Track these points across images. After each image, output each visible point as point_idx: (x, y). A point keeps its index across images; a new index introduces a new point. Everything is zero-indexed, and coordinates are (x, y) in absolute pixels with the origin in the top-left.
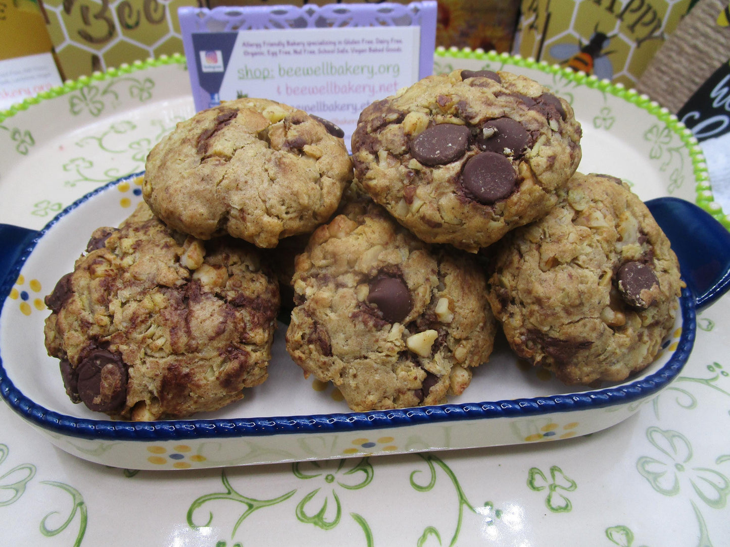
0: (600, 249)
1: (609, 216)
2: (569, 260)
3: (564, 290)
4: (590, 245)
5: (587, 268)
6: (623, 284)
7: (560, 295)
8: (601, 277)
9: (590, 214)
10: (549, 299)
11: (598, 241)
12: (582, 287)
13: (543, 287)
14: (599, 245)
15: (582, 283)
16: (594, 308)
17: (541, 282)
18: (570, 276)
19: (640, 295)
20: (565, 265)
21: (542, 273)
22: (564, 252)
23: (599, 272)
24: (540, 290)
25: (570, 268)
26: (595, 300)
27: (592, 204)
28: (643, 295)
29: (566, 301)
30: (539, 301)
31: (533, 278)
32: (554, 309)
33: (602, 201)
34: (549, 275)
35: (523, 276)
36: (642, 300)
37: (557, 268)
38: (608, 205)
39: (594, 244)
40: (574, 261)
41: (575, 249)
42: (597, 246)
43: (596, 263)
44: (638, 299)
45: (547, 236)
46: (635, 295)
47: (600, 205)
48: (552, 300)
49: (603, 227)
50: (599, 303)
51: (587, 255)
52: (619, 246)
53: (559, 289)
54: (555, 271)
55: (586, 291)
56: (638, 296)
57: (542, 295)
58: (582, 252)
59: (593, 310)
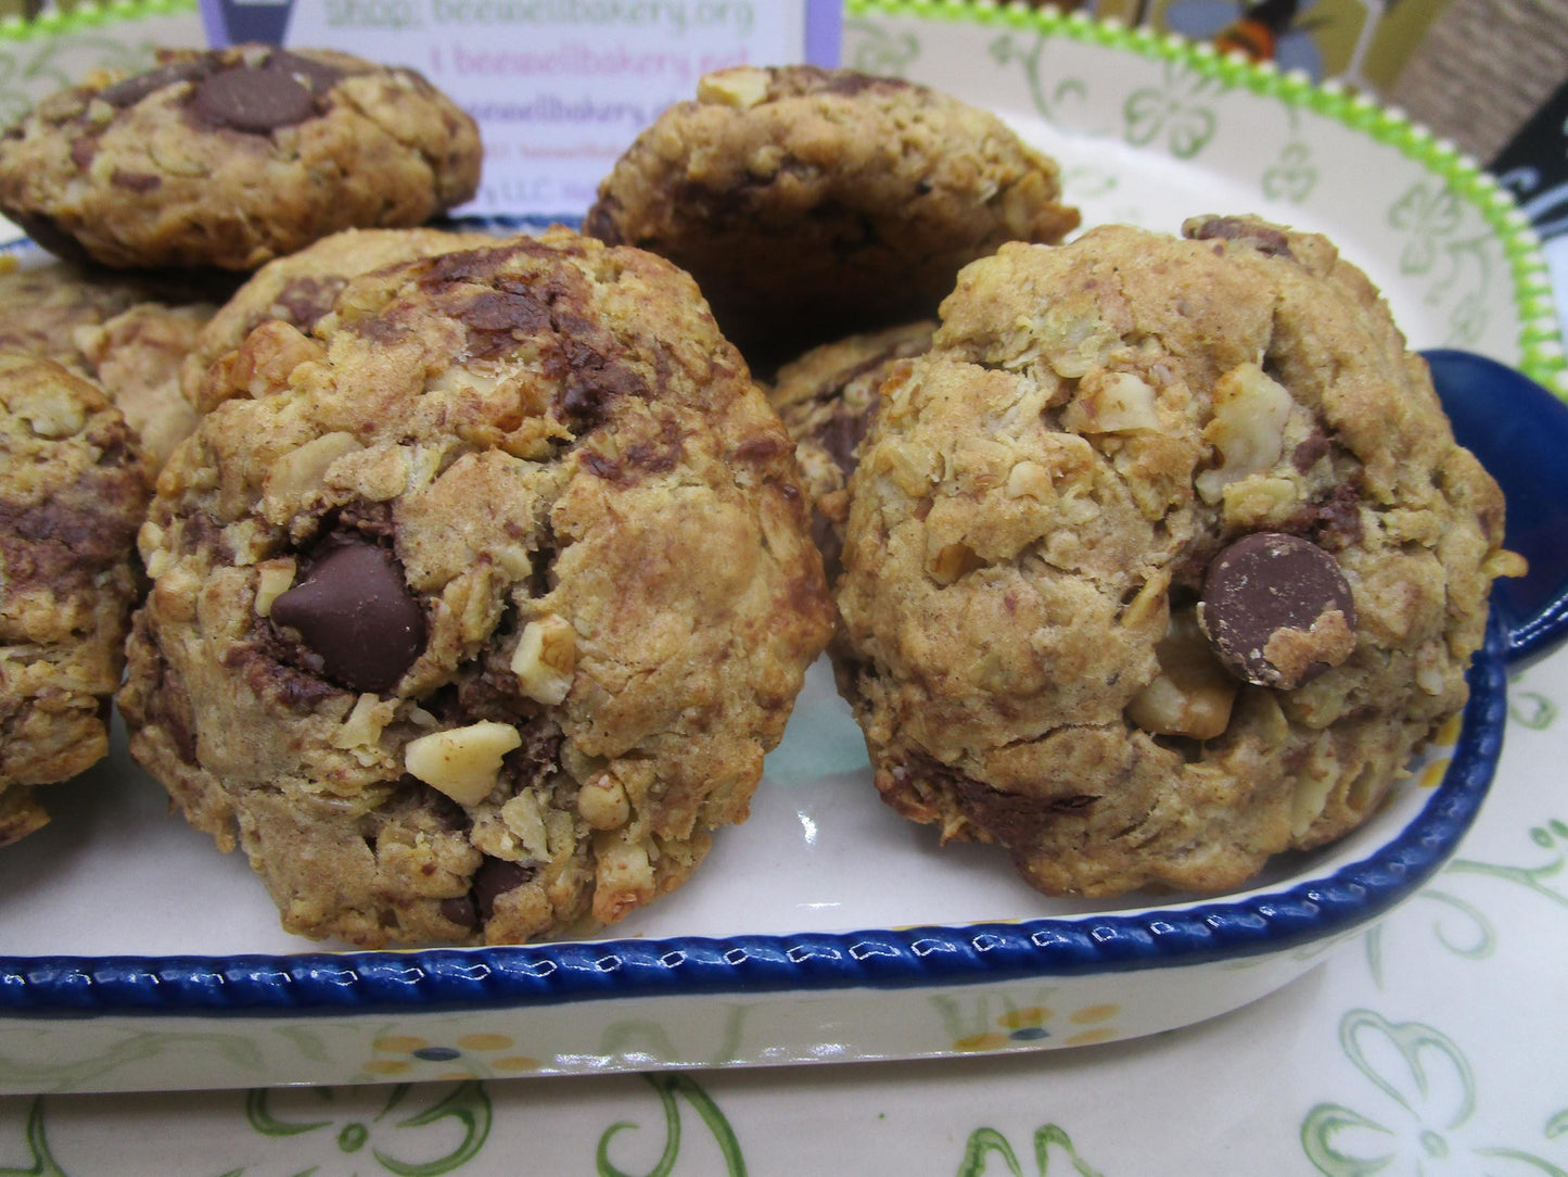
0: (1128, 505)
1: (1178, 389)
2: (1008, 552)
3: (985, 647)
4: (1094, 496)
5: (1077, 572)
6: (1208, 615)
7: (976, 664)
8: (1129, 596)
9: (1100, 390)
10: (944, 673)
11: (1122, 478)
12: (1046, 637)
13: (928, 637)
14: (1121, 490)
15: (1051, 621)
16: (1094, 697)
17: (928, 618)
18: (1011, 604)
19: (1266, 649)
20: (998, 569)
21: (932, 592)
22: (991, 528)
23: (1119, 579)
24: (920, 643)
25: (1015, 575)
26: (1099, 674)
27: (1122, 351)
28: (1276, 648)
29: (996, 680)
30: (918, 677)
31: (907, 607)
32: (962, 705)
33: (1159, 337)
34: (949, 600)
35: (883, 599)
36: (1270, 665)
37: (973, 579)
38: (1178, 349)
39: (1106, 494)
40: (1031, 551)
41: (1026, 517)
42: (1115, 497)
43: (1110, 551)
44: (1254, 665)
45: (948, 476)
46: (1247, 651)
47: (1152, 350)
48: (950, 680)
49: (1143, 431)
50: (1112, 683)
51: (1077, 529)
52: (1210, 485)
53: (972, 644)
54: (968, 585)
55: (1061, 647)
56: (1256, 654)
57: (922, 662)
58: (1059, 520)
59: (1092, 704)
